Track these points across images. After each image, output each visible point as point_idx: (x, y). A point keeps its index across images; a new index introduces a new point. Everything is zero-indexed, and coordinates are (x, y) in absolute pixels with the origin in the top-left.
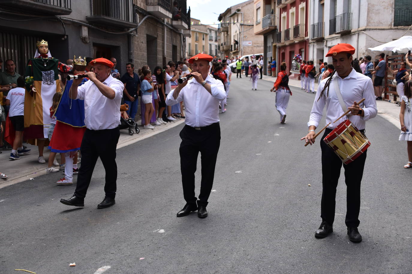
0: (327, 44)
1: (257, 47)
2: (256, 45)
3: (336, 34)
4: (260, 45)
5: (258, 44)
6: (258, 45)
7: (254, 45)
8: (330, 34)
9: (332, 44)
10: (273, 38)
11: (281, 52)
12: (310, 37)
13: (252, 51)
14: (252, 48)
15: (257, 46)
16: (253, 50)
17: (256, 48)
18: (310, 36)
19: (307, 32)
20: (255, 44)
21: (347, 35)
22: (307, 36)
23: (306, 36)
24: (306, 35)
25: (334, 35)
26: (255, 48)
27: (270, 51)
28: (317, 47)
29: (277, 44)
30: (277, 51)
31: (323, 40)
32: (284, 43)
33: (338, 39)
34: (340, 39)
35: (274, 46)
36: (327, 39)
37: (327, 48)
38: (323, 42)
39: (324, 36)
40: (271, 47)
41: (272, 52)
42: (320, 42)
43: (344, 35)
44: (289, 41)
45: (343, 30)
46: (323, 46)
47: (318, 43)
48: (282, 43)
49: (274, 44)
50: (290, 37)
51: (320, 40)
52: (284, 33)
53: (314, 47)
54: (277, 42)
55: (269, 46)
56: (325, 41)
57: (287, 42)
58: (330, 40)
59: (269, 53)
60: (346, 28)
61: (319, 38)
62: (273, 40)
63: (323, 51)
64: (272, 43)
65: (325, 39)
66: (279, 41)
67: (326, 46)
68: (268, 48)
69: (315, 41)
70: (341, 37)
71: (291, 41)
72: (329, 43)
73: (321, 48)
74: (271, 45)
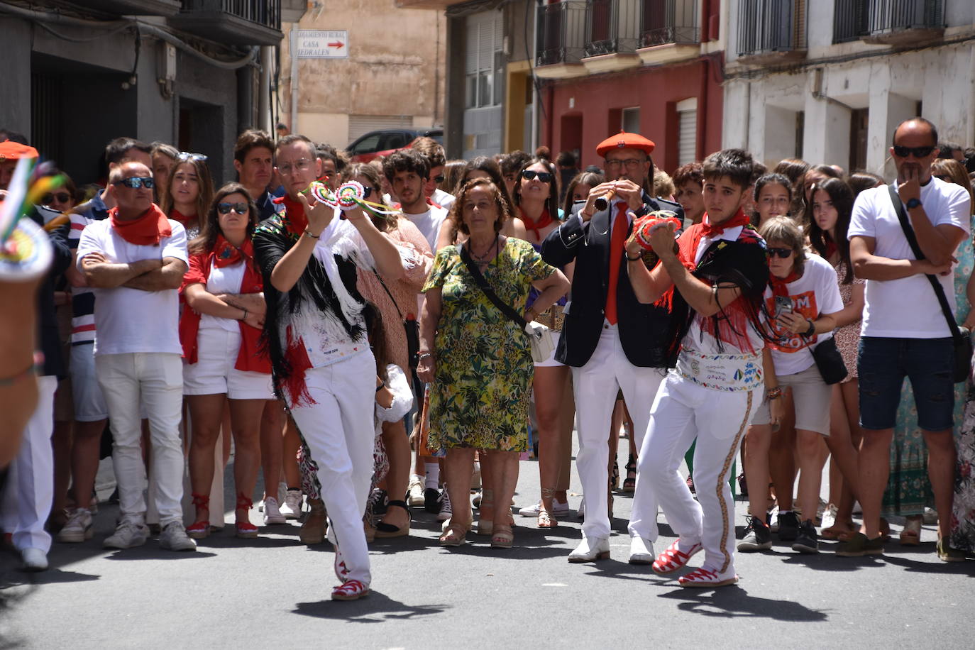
0: (824, 86)
1: (381, 68)
2: (372, 58)
3: (867, 42)
4: (398, 59)
5: (384, 50)
6: (385, 57)
7: (362, 57)
8: (838, 38)
9: (846, 86)
10: (509, 32)
11: (559, 113)
12: (727, 43)
13: (349, 90)
14: (349, 72)
15: (380, 63)
16: (354, 87)
17: (375, 73)
18: (728, 41)
19: (711, 19)
20: (367, 49)
21: (923, 48)
22: (717, 37)
23: (706, 40)
24: (710, 30)
25: (859, 46)
26: (370, 75)
27: (484, 102)
28: (769, 101)
29: (537, 65)
30: (534, 106)
31: (801, 66)
32: (581, 64)
33: (876, 67)
34: (891, 67)
35: (516, 76)
36: (822, 62)
37: (824, 104)
38: (803, 73)
39: (807, 47)
40: (490, 78)
41: (499, 106)
42: (785, 75)
43: (910, 49)
44: (611, 58)
45: (907, 28)
46: (799, 93)
47: (775, 77)
48: (567, 63)
49: (514, 67)
50: (621, 35)
51: (782, 65)
52: (583, 13)
53: (753, 97)
54: (539, 55)
55: (481, 73)
56: (811, 70)
57: (602, 59)
58: (837, 66)
59: (477, 109)
60: (920, 20)
61: (782, 54)
62: (506, 40)
63: (800, 117)
64: (502, 60)
65: (812, 62)
66: (551, 54)
67: (817, 94)
68: (474, 81)
69: (759, 67)
70: (896, 56)
71: (621, 56)
72: (834, 83)
73: (792, 103)
74: (493, 69)
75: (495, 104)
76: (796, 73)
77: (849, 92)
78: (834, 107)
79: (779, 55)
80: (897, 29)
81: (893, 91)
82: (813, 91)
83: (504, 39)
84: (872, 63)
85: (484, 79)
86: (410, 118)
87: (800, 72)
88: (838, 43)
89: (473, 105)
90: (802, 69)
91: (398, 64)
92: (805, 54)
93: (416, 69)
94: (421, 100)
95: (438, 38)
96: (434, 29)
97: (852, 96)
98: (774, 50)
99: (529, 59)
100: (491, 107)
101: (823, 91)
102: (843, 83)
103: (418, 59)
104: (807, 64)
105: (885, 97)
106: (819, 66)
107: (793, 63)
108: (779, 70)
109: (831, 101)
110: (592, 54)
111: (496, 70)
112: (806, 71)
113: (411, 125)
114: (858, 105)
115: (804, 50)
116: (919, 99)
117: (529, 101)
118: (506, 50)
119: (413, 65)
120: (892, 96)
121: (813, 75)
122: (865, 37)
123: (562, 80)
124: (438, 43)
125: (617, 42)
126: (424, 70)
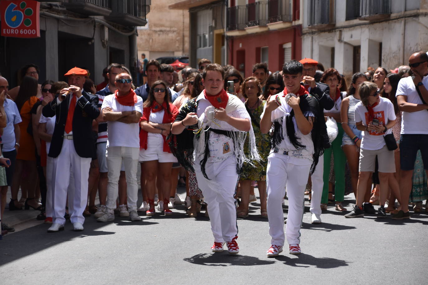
0: (343, 37)
1: (161, 33)
2: (158, 29)
3: (360, 20)
4: (168, 29)
5: (162, 26)
6: (163, 29)
7: (154, 29)
8: (348, 18)
9: (351, 37)
10: (214, 18)
11: (236, 49)
12: (303, 21)
13: (149, 42)
14: (149, 34)
15: (161, 31)
16: (151, 41)
17: (159, 35)
19: (297, 12)
20: (156, 25)
21: (382, 22)
22: (299, 19)
23: (295, 20)
24: (296, 16)
25: (356, 21)
26: (157, 35)
27: (205, 45)
28: (321, 43)
29: (227, 30)
30: (225, 47)
31: (333, 29)
32: (244, 30)
33: (363, 29)
34: (369, 29)
35: (218, 35)
36: (341, 28)
37: (342, 44)
38: (334, 32)
39: (335, 22)
40: (207, 36)
41: (211, 47)
42: (327, 33)
43: (377, 22)
44: (257, 28)
45: (376, 14)
46: (333, 40)
47: (323, 34)
48: (239, 30)
49: (217, 32)
50: (261, 18)
51: (326, 29)
52: (244, 10)
53: (314, 42)
54: (227, 27)
55: (203, 34)
56: (337, 31)
57: (253, 28)
58: (347, 29)
59: (202, 48)
60: (381, 10)
61: (326, 25)
62: (214, 21)
63: (333, 50)
64: (212, 29)
65: (338, 28)
66: (232, 26)
67: (340, 40)
68: (200, 38)
69: (316, 30)
70: (371, 25)
71: (261, 26)
72: (347, 36)
73: (329, 44)
74: (208, 32)
75: (209, 46)
76: (331, 32)
77: (353, 39)
78: (347, 46)
79: (324, 25)
80: (372, 15)
81: (370, 38)
82: (338, 39)
83: (213, 20)
84: (362, 28)
85: (204, 36)
86: (173, 52)
87: (333, 32)
88: (348, 20)
89: (200, 46)
90: (334, 31)
91: (168, 31)
92: (334, 25)
93: (175, 33)
94: (177, 45)
95: (183, 21)
96: (182, 17)
97: (354, 41)
98: (323, 23)
99: (223, 28)
100: (207, 47)
101: (342, 39)
102: (350, 36)
103: (176, 29)
104: (335, 29)
105: (367, 41)
106: (340, 29)
107: (330, 28)
108: (324, 31)
109: (345, 43)
110: (249, 26)
111: (209, 33)
112: (335, 31)
113: (174, 55)
114: (356, 44)
115: (334, 23)
116: (381, 41)
117: (223, 45)
118: (214, 25)
119: (174, 31)
120: (370, 41)
121: (338, 33)
122: (359, 18)
123: (237, 36)
124: (183, 22)
125: (259, 21)
126: (178, 33)
